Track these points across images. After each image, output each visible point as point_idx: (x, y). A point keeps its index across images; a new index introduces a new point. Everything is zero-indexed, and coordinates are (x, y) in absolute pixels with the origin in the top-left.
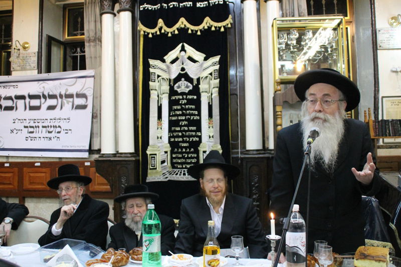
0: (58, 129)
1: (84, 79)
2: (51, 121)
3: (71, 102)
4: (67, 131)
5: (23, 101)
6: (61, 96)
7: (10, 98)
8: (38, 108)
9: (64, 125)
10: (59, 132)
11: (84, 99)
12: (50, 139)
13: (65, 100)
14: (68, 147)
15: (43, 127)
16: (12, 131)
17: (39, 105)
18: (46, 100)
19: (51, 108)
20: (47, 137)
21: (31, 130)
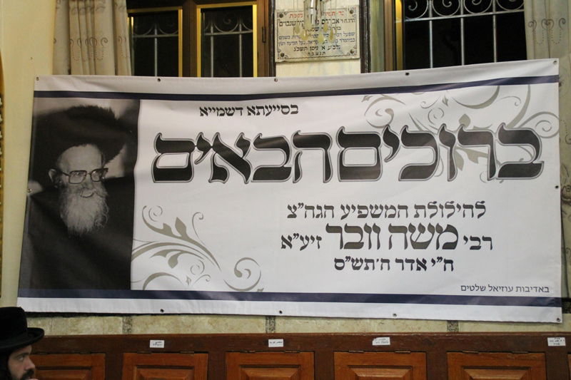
0: (448, 237)
1: (525, 87)
2: (421, 212)
3: (483, 155)
4: (476, 242)
5: (318, 153)
6: (448, 139)
7: (277, 143)
8: (371, 173)
9: (467, 225)
10: (450, 246)
11: (530, 148)
12: (422, 265)
13: (461, 151)
14: (482, 289)
15: (393, 229)
16: (287, 242)
17: (372, 162)
18: (395, 148)
19: (414, 173)
20: (412, 261)
21: (354, 238)
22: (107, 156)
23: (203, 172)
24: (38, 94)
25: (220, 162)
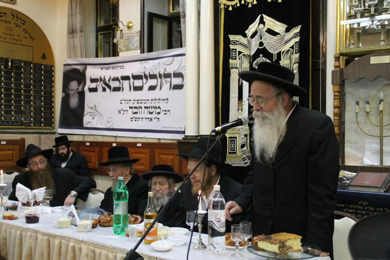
0: (158, 110)
1: (180, 57)
2: (152, 101)
3: (168, 81)
4: (166, 112)
5: (127, 82)
6: (160, 76)
7: (116, 79)
8: (140, 88)
9: (164, 106)
10: (159, 113)
11: (181, 79)
12: (151, 119)
13: (164, 80)
14: (167, 128)
15: (146, 108)
16: (120, 112)
17: (141, 85)
18: (147, 80)
19: (152, 88)
20: (148, 118)
21: (135, 110)
22: (79, 85)
23: (100, 89)
24: (65, 65)
25: (104, 86)
